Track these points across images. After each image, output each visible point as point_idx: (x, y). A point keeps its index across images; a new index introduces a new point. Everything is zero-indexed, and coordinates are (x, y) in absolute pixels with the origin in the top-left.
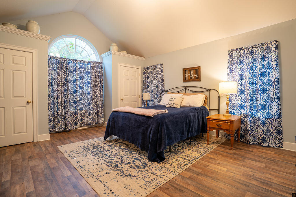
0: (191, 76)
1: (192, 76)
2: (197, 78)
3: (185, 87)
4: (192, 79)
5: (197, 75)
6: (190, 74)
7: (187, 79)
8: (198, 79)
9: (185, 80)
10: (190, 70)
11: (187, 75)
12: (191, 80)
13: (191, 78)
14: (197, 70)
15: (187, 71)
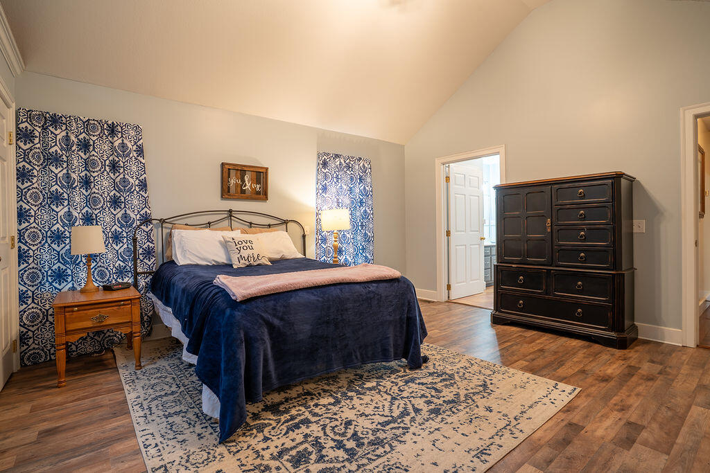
0: (245, 186)
1: (248, 186)
2: (258, 193)
3: (230, 211)
4: (248, 193)
5: (258, 186)
6: (243, 181)
7: (233, 190)
8: (262, 195)
9: (226, 193)
10: (242, 171)
11: (233, 181)
12: (242, 194)
13: (243, 192)
14: (261, 175)
15: (233, 173)
